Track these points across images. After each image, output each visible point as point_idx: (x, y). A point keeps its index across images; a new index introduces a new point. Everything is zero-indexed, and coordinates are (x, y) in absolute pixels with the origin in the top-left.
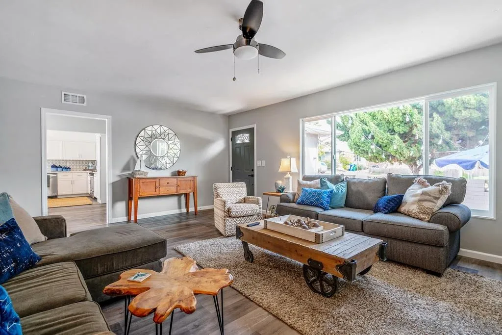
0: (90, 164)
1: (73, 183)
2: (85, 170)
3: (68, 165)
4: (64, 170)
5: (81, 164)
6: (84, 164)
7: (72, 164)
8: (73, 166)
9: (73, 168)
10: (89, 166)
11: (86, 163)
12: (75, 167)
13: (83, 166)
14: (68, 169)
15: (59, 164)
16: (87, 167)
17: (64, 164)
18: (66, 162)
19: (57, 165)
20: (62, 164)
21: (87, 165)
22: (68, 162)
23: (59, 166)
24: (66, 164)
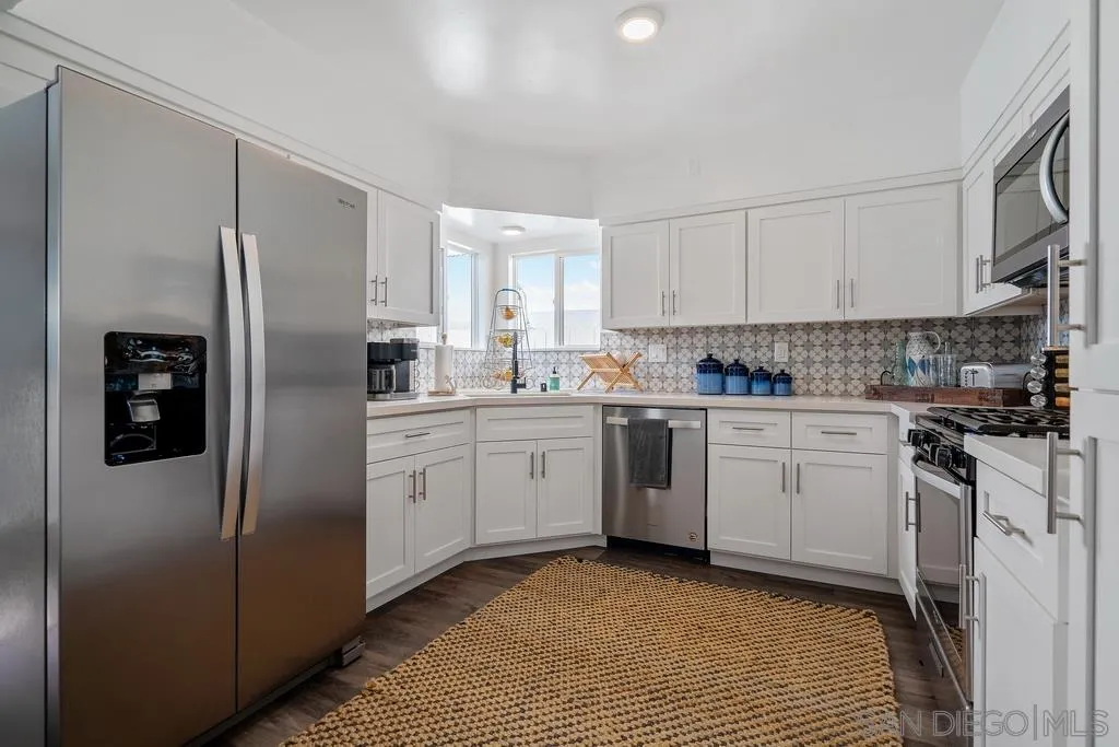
0: (916, 352)
1: (791, 481)
2: (875, 393)
3: (779, 356)
4: (756, 388)
5: (856, 353)
6: (875, 353)
7: (800, 354)
8: (808, 362)
9: (809, 379)
10: (908, 366)
11: (886, 345)
12: (818, 371)
13: (865, 362)
14: (776, 382)
15: (739, 352)
16: (889, 369)
17: (759, 354)
18: (769, 339)
19: (726, 355)
20: (753, 354)
21: (893, 359)
22: (782, 338)
23: (737, 361)
24: (773, 351)
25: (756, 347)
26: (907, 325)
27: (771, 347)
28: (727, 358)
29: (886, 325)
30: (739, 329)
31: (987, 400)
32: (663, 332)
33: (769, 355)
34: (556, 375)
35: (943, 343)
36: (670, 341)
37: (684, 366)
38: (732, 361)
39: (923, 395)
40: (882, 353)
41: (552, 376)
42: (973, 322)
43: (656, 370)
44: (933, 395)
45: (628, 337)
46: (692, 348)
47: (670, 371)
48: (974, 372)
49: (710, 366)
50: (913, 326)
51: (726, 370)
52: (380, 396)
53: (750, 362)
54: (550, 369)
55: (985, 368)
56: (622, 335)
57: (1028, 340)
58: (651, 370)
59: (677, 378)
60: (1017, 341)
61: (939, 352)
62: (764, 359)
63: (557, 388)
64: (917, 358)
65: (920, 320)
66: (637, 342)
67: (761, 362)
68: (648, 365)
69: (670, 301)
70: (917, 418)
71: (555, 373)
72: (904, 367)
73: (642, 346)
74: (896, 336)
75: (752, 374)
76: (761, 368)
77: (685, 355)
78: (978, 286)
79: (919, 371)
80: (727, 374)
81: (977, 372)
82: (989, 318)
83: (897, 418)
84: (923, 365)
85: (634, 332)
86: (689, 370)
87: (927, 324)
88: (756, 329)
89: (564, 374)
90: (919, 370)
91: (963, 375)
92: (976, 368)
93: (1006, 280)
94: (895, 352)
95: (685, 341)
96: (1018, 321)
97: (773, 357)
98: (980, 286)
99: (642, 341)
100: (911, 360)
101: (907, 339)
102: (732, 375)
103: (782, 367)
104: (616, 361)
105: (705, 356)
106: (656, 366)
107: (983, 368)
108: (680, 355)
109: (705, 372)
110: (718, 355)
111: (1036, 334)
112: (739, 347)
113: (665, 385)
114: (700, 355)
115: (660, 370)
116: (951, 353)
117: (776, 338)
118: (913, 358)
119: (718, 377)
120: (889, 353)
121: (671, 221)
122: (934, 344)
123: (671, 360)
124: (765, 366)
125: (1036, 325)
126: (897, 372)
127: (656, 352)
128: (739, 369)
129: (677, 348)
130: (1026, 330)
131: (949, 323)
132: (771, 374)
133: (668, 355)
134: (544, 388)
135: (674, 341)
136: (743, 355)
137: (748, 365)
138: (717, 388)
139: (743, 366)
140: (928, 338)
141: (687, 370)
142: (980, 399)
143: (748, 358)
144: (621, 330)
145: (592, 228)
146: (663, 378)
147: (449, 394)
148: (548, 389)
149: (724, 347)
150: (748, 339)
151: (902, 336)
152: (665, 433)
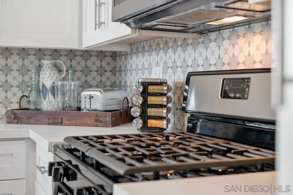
0: (48, 78)
6: (15, 78)
16: (26, 93)
21: (30, 84)
26: (40, 53)
29: (23, 52)
31: (101, 122)
35: (67, 71)
39: (54, 118)
40: (20, 78)
42: (86, 54)
44: (62, 119)
48: (91, 97)
50: (45, 55)
55: (98, 93)
57: (120, 71)
60: (114, 71)
61: (64, 79)
64: (48, 84)
65: (50, 49)
70: (55, 148)
72: (38, 92)
74: (32, 63)
78: (96, 25)
79: (50, 96)
81: (92, 97)
82: (97, 51)
83: (34, 143)
84: (53, 90)
87: (55, 53)
90: (50, 94)
91: (83, 100)
92: (92, 93)
93: (123, 20)
94: (31, 78)
96: (114, 55)
98: (99, 24)
100: (43, 86)
101: (40, 67)
107: (96, 93)
111: (126, 66)
116: (73, 80)
118: (45, 84)
120: (26, 78)
122: (60, 71)
125: (126, 59)
126: (33, 97)
130: (119, 63)
131: (71, 53)
140: (56, 66)
142: (96, 121)
151: (37, 62)
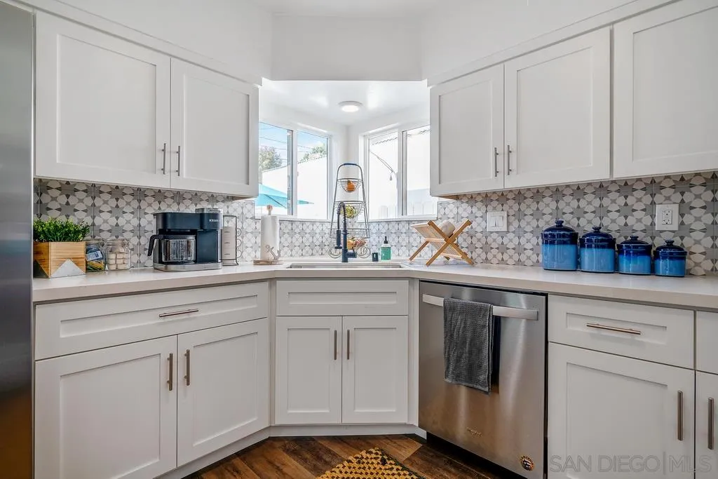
3: (663, 222)
4: (625, 263)
7: (699, 219)
14: (659, 256)
15: (601, 218)
17: (631, 221)
18: (648, 200)
19: (583, 222)
20: (621, 221)
22: (668, 198)
23: (597, 230)
24: (653, 216)
25: (626, 211)
27: (650, 210)
28: (585, 226)
30: (601, 188)
32: (502, 197)
33: (647, 220)
34: (388, 245)
36: (511, 207)
37: (528, 236)
38: (590, 229)
41: (383, 245)
43: (495, 241)
45: (465, 205)
46: (538, 214)
47: (511, 241)
49: (560, 236)
51: (582, 241)
52: (172, 267)
53: (618, 231)
54: (382, 240)
56: (458, 203)
58: (490, 240)
59: (519, 249)
62: (639, 227)
63: (387, 257)
66: (475, 210)
67: (634, 231)
68: (487, 234)
69: (505, 158)
71: (386, 242)
73: (479, 214)
75: (620, 247)
76: (634, 239)
77: (529, 224)
80: (583, 246)
85: (471, 198)
86: (534, 241)
88: (626, 187)
89: (394, 244)
95: (529, 207)
97: (653, 224)
99: (479, 209)
102: (590, 247)
103: (669, 237)
104: (439, 231)
105: (553, 224)
106: (494, 236)
108: (523, 224)
109: (552, 243)
110: (570, 222)
112: (602, 212)
113: (506, 257)
114: (547, 223)
115: (499, 240)
117: (658, 198)
119: (569, 250)
121: (506, 63)
123: (512, 229)
124: (641, 237)
127: (495, 221)
128: (603, 240)
129: (520, 215)
132: (650, 247)
133: (509, 224)
134: (375, 258)
135: (516, 207)
136: (606, 221)
137: (614, 235)
138: (570, 263)
139: (606, 235)
141: (532, 241)
143: (614, 225)
144: (457, 197)
145: (420, 91)
146: (503, 249)
147: (268, 263)
148: (380, 258)
149: (578, 214)
150: (614, 201)
152: (487, 321)
